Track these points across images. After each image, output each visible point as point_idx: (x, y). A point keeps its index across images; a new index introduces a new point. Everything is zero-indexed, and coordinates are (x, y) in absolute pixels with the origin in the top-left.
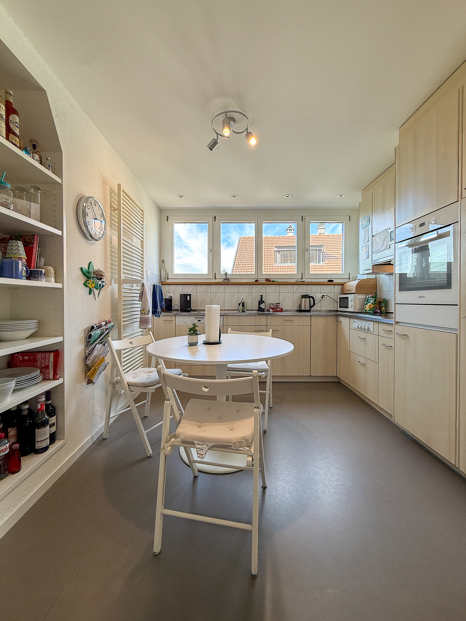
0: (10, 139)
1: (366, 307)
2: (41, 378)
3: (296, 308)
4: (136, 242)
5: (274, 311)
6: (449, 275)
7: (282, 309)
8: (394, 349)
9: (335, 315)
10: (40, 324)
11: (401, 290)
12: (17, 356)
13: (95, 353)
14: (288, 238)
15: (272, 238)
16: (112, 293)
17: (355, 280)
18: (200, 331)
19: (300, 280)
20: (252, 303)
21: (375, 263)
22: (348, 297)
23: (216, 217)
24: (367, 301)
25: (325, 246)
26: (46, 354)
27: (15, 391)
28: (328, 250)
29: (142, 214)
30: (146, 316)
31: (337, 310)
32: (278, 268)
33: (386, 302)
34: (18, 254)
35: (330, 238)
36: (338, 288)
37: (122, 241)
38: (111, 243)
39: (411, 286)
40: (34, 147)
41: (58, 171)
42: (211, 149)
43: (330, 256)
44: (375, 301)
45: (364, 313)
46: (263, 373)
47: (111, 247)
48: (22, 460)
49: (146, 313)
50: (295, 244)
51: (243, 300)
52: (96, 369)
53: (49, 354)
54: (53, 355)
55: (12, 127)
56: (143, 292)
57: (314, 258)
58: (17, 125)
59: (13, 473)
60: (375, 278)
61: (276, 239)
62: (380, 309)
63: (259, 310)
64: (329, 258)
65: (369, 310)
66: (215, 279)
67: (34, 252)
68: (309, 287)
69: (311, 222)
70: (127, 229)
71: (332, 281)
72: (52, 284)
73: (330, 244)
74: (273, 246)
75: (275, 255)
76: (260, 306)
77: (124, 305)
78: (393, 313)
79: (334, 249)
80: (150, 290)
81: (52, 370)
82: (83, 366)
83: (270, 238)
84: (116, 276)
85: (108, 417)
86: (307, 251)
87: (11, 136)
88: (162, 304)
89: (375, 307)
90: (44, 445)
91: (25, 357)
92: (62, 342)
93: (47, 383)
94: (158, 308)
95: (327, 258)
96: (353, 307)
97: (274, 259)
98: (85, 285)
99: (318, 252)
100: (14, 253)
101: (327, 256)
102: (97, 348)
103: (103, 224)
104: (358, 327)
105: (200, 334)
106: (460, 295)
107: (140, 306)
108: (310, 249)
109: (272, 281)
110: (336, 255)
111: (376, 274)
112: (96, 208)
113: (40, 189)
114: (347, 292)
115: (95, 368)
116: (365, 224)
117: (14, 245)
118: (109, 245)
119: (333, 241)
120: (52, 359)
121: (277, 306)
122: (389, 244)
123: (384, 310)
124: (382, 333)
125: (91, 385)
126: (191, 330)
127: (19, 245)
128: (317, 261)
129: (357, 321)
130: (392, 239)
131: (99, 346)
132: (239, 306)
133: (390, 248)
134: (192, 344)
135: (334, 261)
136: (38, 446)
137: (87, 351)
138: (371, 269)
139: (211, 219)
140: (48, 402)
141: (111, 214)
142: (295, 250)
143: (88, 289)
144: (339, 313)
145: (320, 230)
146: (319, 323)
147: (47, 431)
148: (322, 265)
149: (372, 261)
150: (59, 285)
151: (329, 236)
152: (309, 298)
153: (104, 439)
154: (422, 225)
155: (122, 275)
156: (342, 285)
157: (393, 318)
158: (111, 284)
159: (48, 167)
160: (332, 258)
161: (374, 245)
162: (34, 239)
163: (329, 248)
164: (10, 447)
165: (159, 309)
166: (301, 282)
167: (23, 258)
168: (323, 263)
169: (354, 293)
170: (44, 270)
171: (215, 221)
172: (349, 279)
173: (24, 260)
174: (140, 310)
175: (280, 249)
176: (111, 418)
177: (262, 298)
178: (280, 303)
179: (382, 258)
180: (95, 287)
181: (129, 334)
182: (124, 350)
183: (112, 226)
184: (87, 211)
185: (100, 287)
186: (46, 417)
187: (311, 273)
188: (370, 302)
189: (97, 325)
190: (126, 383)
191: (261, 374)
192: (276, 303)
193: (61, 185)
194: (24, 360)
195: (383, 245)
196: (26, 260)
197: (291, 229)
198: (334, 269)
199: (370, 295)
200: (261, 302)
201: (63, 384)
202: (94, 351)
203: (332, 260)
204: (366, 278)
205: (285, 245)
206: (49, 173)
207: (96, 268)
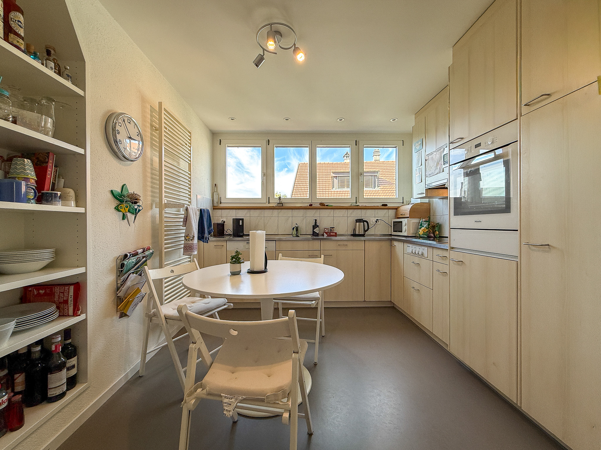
0: (10, 40)
1: (419, 231)
2: (57, 314)
3: (350, 232)
4: (184, 165)
5: (328, 236)
6: (508, 199)
7: (336, 233)
8: (449, 275)
9: (389, 239)
10: (57, 253)
11: (456, 214)
12: (31, 290)
13: (128, 283)
14: (345, 164)
15: (329, 164)
16: (153, 217)
17: (408, 204)
18: (243, 259)
19: (355, 204)
20: (306, 228)
21: (428, 186)
22: (402, 221)
23: (269, 141)
24: (420, 225)
25: (380, 172)
26: (64, 287)
27: (14, 333)
28: (383, 176)
29: (189, 136)
30: (191, 242)
31: (391, 235)
32: (335, 193)
33: (439, 227)
34: (24, 174)
35: (385, 164)
36: (392, 213)
37: (164, 163)
38: (152, 164)
39: (466, 211)
40: (49, 53)
41: (81, 83)
42: (256, 65)
43: (385, 181)
44: (429, 225)
45: (417, 237)
46: (314, 302)
47: (152, 169)
48: (25, 413)
49: (189, 239)
50: (349, 170)
51: (297, 224)
52: (128, 302)
53: (68, 287)
54: (73, 288)
55: (13, 25)
56: (187, 216)
57: (370, 184)
58: (20, 24)
59: (13, 430)
60: (428, 202)
61: (333, 166)
62: (434, 233)
63: (313, 235)
64: (384, 183)
65: (423, 234)
66: (269, 203)
67: (49, 172)
68: (364, 211)
69: (365, 146)
70: (171, 151)
71: (386, 205)
72: (71, 208)
73: (385, 170)
74: (331, 172)
75: (333, 180)
76: (314, 230)
77: (166, 231)
78: (447, 237)
79: (389, 175)
80: (196, 215)
81: (72, 305)
82: (114, 299)
83: (328, 164)
84: (158, 200)
85: (145, 354)
86: (361, 175)
87: (11, 36)
88: (210, 229)
89: (429, 232)
90: (58, 392)
91: (41, 291)
92: (85, 274)
93: (64, 320)
94: (205, 233)
95: (382, 183)
96: (407, 231)
97: (332, 184)
98: (117, 209)
99: (373, 178)
100: (18, 173)
101: (382, 181)
102: (131, 278)
103: (141, 144)
104: (412, 252)
105: (243, 262)
106: (520, 220)
107: (184, 231)
108: (364, 175)
109: (327, 205)
110: (390, 181)
111: (429, 198)
112: (131, 127)
113: (54, 101)
114: (401, 216)
115: (128, 300)
116: (418, 148)
117: (18, 163)
118: (150, 167)
119: (388, 167)
120: (71, 293)
121: (331, 231)
122: (443, 167)
123: (438, 234)
124: (436, 259)
125: (125, 319)
126: (233, 258)
127: (26, 163)
128: (373, 187)
129: (410, 245)
130: (445, 162)
131: (133, 276)
132: (293, 230)
133: (443, 171)
134: (235, 274)
135: (389, 187)
136: (52, 393)
137: (119, 282)
138: (425, 192)
139: (265, 143)
140: (66, 341)
141: (151, 134)
142: (349, 175)
143: (121, 214)
144: (393, 237)
145: (376, 156)
146: (373, 248)
147: (63, 375)
148: (378, 190)
149: (425, 185)
150: (81, 210)
151: (384, 163)
152: (363, 222)
153: (140, 377)
154: (478, 146)
155: (164, 198)
156: (396, 209)
157: (448, 243)
158: (152, 208)
159: (68, 77)
160: (387, 183)
161: (427, 169)
162: (48, 157)
163: (384, 174)
164: (9, 400)
165: (206, 235)
166: (355, 206)
167: (31, 178)
168: (378, 188)
169: (408, 217)
170: (60, 193)
171: (269, 145)
172: (403, 203)
173: (33, 181)
174: (184, 236)
175: (337, 175)
176: (148, 353)
177: (316, 223)
178: (334, 228)
179: (435, 181)
180: (129, 211)
181: (173, 261)
182: (166, 278)
183: (153, 147)
184: (118, 127)
185: (135, 212)
186: (62, 359)
187: (365, 197)
188: (424, 226)
189: (132, 253)
190: (162, 316)
191: (311, 303)
192: (330, 228)
193: (82, 99)
194: (39, 294)
195: (437, 169)
196: (36, 181)
197: (348, 156)
198: (389, 194)
199: (423, 219)
200: (315, 226)
201: (86, 320)
202: (127, 281)
203: (387, 185)
204: (419, 202)
205: (342, 171)
206: (68, 84)
207: (131, 191)
